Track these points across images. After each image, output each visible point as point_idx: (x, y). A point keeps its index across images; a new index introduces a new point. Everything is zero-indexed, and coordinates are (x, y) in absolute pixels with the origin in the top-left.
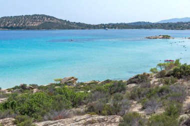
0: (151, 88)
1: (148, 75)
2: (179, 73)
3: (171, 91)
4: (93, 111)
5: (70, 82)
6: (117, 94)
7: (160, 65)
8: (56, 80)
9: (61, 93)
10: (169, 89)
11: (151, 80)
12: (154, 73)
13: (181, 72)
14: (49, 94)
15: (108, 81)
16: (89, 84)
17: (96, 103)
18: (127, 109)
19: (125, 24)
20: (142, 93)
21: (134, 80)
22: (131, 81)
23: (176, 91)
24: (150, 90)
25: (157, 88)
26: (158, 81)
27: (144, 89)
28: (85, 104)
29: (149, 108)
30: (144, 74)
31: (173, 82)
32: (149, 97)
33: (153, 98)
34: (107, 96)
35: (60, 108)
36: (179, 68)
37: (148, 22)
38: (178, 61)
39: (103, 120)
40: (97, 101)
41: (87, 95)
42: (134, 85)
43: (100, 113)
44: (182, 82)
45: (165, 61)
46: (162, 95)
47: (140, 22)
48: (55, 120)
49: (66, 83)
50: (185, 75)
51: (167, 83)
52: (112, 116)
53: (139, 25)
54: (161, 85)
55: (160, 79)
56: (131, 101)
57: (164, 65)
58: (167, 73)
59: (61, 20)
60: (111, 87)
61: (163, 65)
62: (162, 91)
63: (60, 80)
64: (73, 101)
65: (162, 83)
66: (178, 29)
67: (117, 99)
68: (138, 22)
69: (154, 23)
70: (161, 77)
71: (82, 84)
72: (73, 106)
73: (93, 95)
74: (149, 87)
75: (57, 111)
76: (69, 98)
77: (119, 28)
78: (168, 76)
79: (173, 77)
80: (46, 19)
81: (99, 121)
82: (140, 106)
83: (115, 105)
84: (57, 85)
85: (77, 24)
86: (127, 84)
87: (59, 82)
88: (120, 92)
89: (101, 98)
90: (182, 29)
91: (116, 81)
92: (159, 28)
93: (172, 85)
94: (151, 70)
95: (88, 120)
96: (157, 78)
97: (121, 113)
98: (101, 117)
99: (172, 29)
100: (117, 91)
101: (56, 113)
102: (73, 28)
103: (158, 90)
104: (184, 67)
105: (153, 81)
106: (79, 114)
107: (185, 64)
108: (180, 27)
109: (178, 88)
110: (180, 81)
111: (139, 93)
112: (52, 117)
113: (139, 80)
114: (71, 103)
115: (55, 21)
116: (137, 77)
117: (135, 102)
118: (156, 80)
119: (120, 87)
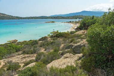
0: (48, 42)
1: (47, 37)
2: (58, 36)
4: (25, 53)
5: (14, 42)
6: (35, 45)
7: (51, 33)
8: (8, 42)
9: (10, 47)
10: (55, 42)
11: (48, 39)
14: (5, 47)
15: (31, 40)
16: (23, 42)
17: (26, 50)
18: (39, 51)
19: (37, 17)
20: (45, 44)
21: (41, 39)
22: (40, 40)
23: (57, 43)
25: (50, 42)
27: (45, 43)
28: (22, 50)
29: (48, 50)
31: (56, 39)
32: (47, 46)
33: (49, 46)
34: (30, 47)
35: (10, 53)
36: (58, 34)
37: (46, 16)
38: (58, 31)
39: (29, 56)
40: (27, 49)
41: (22, 47)
42: (41, 41)
43: (28, 54)
48: (8, 58)
49: (13, 43)
50: (60, 36)
51: (54, 40)
52: (33, 54)
54: (52, 41)
55: (51, 38)
56: (40, 48)
57: (53, 33)
59: (8, 15)
60: (32, 43)
62: (52, 43)
63: (10, 41)
64: (16, 50)
66: (57, 19)
67: (35, 47)
68: (42, 16)
69: (48, 17)
71: (20, 42)
72: (16, 52)
73: (25, 46)
74: (47, 42)
75: (9, 54)
76: (14, 48)
77: (34, 19)
78: (54, 37)
79: (56, 37)
80: (1, 15)
81: (28, 57)
82: (44, 49)
83: (34, 50)
84: (8, 43)
85: (16, 17)
87: (9, 42)
89: (28, 47)
90: (59, 19)
91: (34, 40)
94: (48, 35)
95: (23, 57)
97: (36, 53)
98: (29, 55)
99: (55, 19)
100: (35, 44)
101: (8, 55)
102: (15, 19)
104: (60, 33)
106: (19, 55)
109: (58, 41)
110: (59, 39)
111: (43, 44)
112: (7, 57)
114: (15, 51)
115: (6, 16)
116: (42, 38)
117: (42, 48)
118: (50, 39)
119: (36, 43)
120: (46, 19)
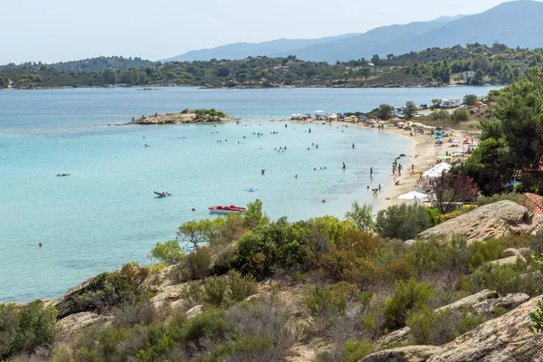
0: (155, 327)
1: (144, 273)
2: (261, 257)
3: (232, 330)
7: (188, 230)
10: (225, 324)
11: (155, 292)
12: (170, 261)
13: (266, 251)
19: (43, 68)
20: (121, 346)
21: (87, 297)
22: (73, 304)
23: (250, 332)
24: (152, 333)
25: (180, 321)
26: (184, 295)
27: (128, 332)
30: (126, 268)
31: (238, 296)
36: (259, 237)
37: (138, 60)
38: (256, 208)
42: (86, 318)
44: (274, 290)
45: (212, 211)
46: (200, 348)
47: (103, 60)
50: (283, 264)
51: (216, 299)
53: (101, 70)
54: (195, 311)
55: (188, 286)
57: (204, 227)
58: (214, 259)
61: (200, 228)
62: (196, 333)
65: (197, 299)
66: (251, 86)
68: (95, 61)
69: (159, 64)
70: (194, 278)
74: (149, 321)
77: (17, 86)
78: (220, 270)
79: (238, 274)
86: (60, 317)
88: (31, 350)
90: (266, 85)
91: (11, 308)
92: (179, 83)
93: (235, 309)
94: (158, 252)
96: (177, 281)
99: (231, 85)
100: (17, 349)
103: (184, 332)
104: (278, 234)
105: (163, 295)
107: (282, 221)
108: (258, 78)
109: (257, 316)
110: (263, 289)
111: (108, 351)
113: (108, 294)
116: (97, 284)
118: (176, 290)
119: (30, 334)
120: (141, 82)
